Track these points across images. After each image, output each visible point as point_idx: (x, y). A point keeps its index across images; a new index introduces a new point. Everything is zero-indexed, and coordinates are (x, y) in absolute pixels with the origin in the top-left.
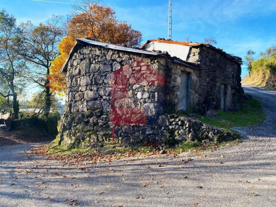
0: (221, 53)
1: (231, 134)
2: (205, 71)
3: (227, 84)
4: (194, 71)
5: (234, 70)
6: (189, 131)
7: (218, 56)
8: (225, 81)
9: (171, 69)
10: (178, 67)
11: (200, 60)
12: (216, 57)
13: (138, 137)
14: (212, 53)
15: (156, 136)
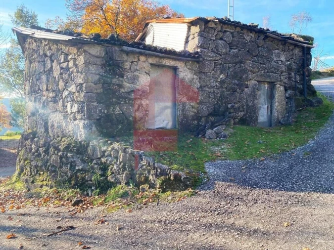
0: (256, 32)
1: (181, 177)
2: (215, 63)
3: (275, 82)
4: (185, 64)
5: (292, 58)
6: (124, 169)
7: (249, 37)
8: (269, 76)
9: (123, 62)
10: (142, 58)
11: (201, 45)
12: (244, 38)
13: (66, 173)
14: (232, 33)
15: (87, 174)
